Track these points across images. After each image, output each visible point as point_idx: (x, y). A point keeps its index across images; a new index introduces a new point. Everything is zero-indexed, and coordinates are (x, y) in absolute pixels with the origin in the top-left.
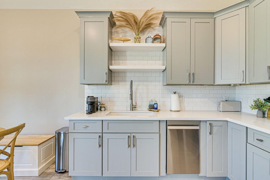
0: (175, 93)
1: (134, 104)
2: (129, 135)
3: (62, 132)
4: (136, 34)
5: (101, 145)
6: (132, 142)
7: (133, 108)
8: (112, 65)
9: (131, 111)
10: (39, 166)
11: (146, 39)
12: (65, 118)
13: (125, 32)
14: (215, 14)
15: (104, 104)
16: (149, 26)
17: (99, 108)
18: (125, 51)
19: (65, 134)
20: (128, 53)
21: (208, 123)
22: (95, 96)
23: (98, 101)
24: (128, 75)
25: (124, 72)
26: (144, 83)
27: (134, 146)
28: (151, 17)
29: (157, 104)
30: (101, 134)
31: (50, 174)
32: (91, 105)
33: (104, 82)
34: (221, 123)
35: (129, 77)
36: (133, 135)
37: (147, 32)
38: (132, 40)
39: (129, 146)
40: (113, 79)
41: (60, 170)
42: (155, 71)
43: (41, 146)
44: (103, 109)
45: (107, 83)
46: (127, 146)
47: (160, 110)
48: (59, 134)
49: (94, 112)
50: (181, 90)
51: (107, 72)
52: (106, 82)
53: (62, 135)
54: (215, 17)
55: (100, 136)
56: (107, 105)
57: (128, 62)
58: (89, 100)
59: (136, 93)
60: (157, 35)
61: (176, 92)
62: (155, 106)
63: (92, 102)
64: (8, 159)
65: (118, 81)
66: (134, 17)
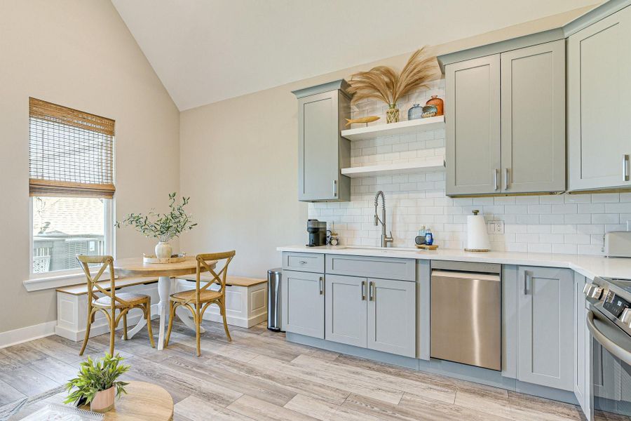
0: (476, 213)
1: (388, 236)
2: (365, 280)
3: (276, 273)
4: (390, 106)
5: (322, 292)
6: (369, 292)
7: (387, 241)
8: (350, 167)
9: (383, 248)
10: (249, 315)
11: (409, 111)
12: (278, 249)
13: (374, 103)
14: (565, 31)
15: (337, 234)
16: (416, 83)
17: (328, 239)
18: (373, 139)
19: (280, 275)
20: (379, 142)
21: (522, 271)
22: (319, 220)
23: (325, 228)
24: (380, 181)
25: (372, 176)
26: (410, 194)
27: (371, 299)
28: (416, 71)
29: (431, 234)
30: (323, 276)
31: (261, 329)
32: (313, 232)
33: (333, 197)
34: (554, 273)
35: (380, 185)
36: (370, 280)
37: (416, 95)
38: (383, 117)
39: (363, 298)
40: (352, 191)
41: (274, 327)
42: (434, 170)
43: (252, 288)
44: (334, 242)
45: (337, 197)
46: (361, 298)
47: (438, 247)
48: (272, 275)
49: (319, 245)
50: (497, 206)
51: (337, 179)
52: (335, 195)
53: (277, 276)
54: (566, 35)
55: (321, 279)
56: (343, 236)
57: (378, 157)
58: (311, 226)
59: (393, 215)
60: (433, 99)
61: (478, 211)
62: (428, 239)
63: (315, 228)
64: (220, 291)
65: (361, 194)
66: (388, 72)
